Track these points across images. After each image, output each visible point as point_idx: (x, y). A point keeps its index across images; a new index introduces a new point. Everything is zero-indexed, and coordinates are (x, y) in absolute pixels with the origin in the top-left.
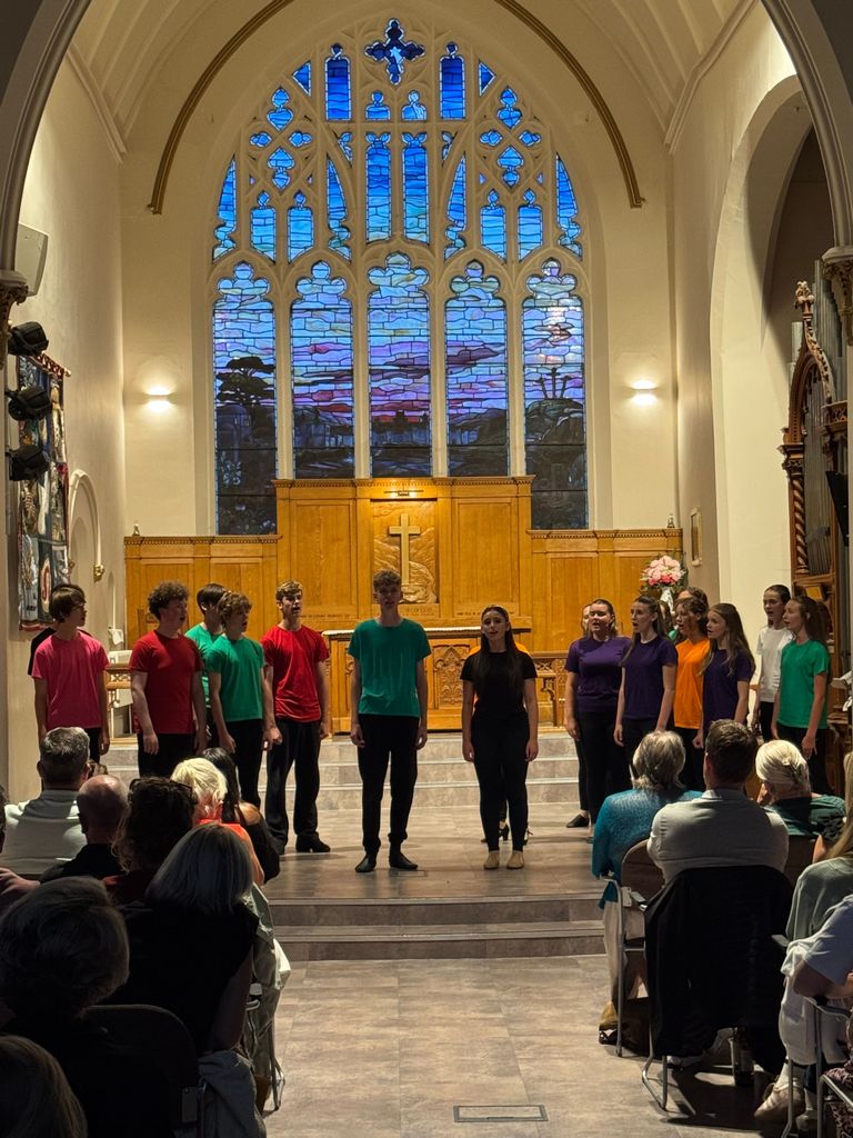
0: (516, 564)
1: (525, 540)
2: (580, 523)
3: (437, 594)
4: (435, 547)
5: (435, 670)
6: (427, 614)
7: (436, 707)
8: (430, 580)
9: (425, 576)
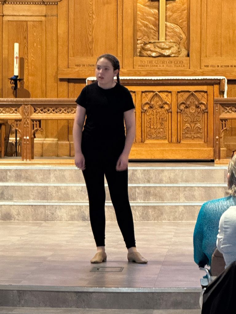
3: (188, 50)
4: (187, 11)
5: (178, 111)
6: (179, 66)
7: (179, 141)
8: (182, 38)
9: (178, 34)
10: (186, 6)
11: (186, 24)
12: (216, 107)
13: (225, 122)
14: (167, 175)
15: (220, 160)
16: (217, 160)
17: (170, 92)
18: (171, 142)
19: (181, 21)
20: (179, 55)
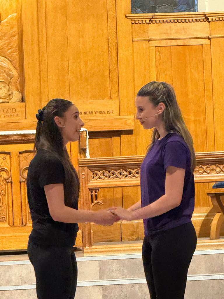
0: (114, 54)
1: (124, 25)
2: (188, 4)
3: (22, 91)
4: (18, 37)
5: (21, 180)
6: (11, 115)
7: (24, 223)
8: (13, 75)
9: (7, 70)
10: (15, 29)
11: (16, 55)
12: (82, 172)
13: (96, 193)
14: (18, 273)
15: (92, 247)
16: (87, 247)
17: (9, 153)
18: (13, 225)
19: (9, 51)
20: (10, 99)
